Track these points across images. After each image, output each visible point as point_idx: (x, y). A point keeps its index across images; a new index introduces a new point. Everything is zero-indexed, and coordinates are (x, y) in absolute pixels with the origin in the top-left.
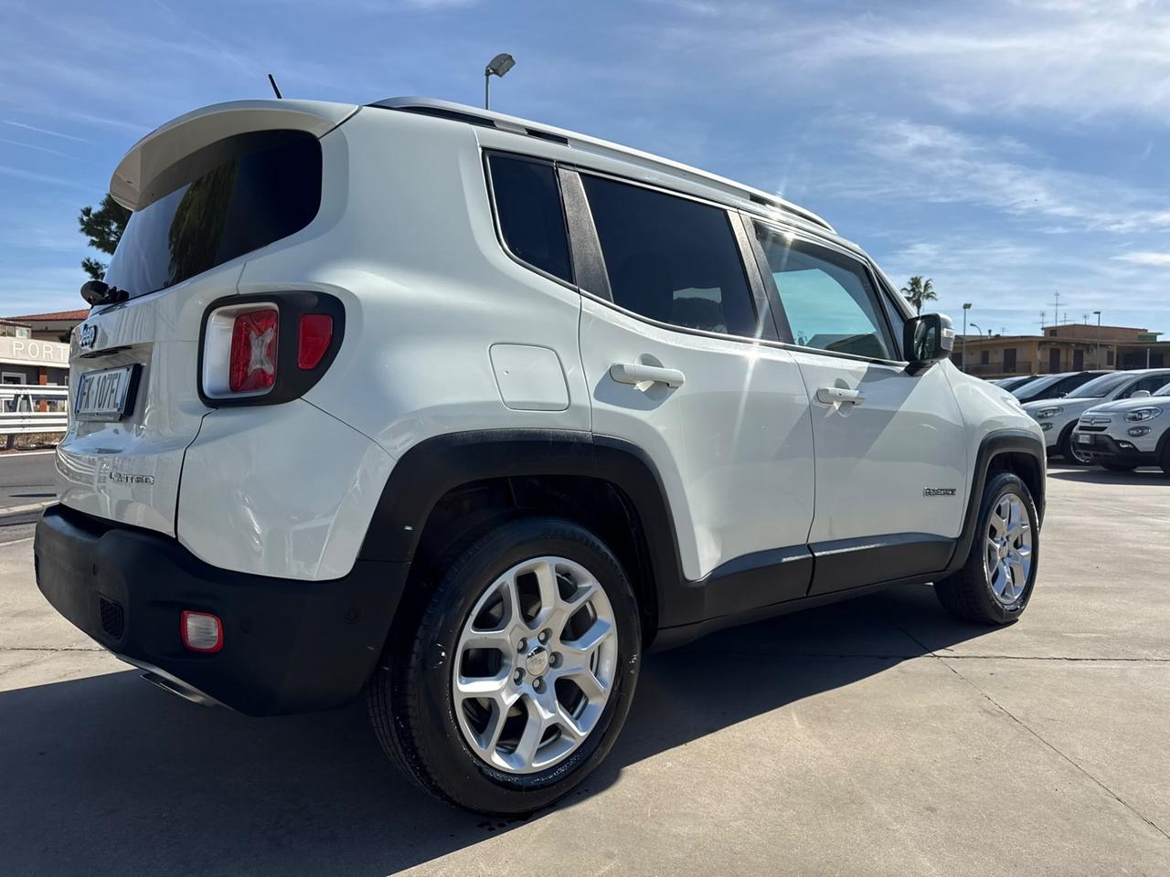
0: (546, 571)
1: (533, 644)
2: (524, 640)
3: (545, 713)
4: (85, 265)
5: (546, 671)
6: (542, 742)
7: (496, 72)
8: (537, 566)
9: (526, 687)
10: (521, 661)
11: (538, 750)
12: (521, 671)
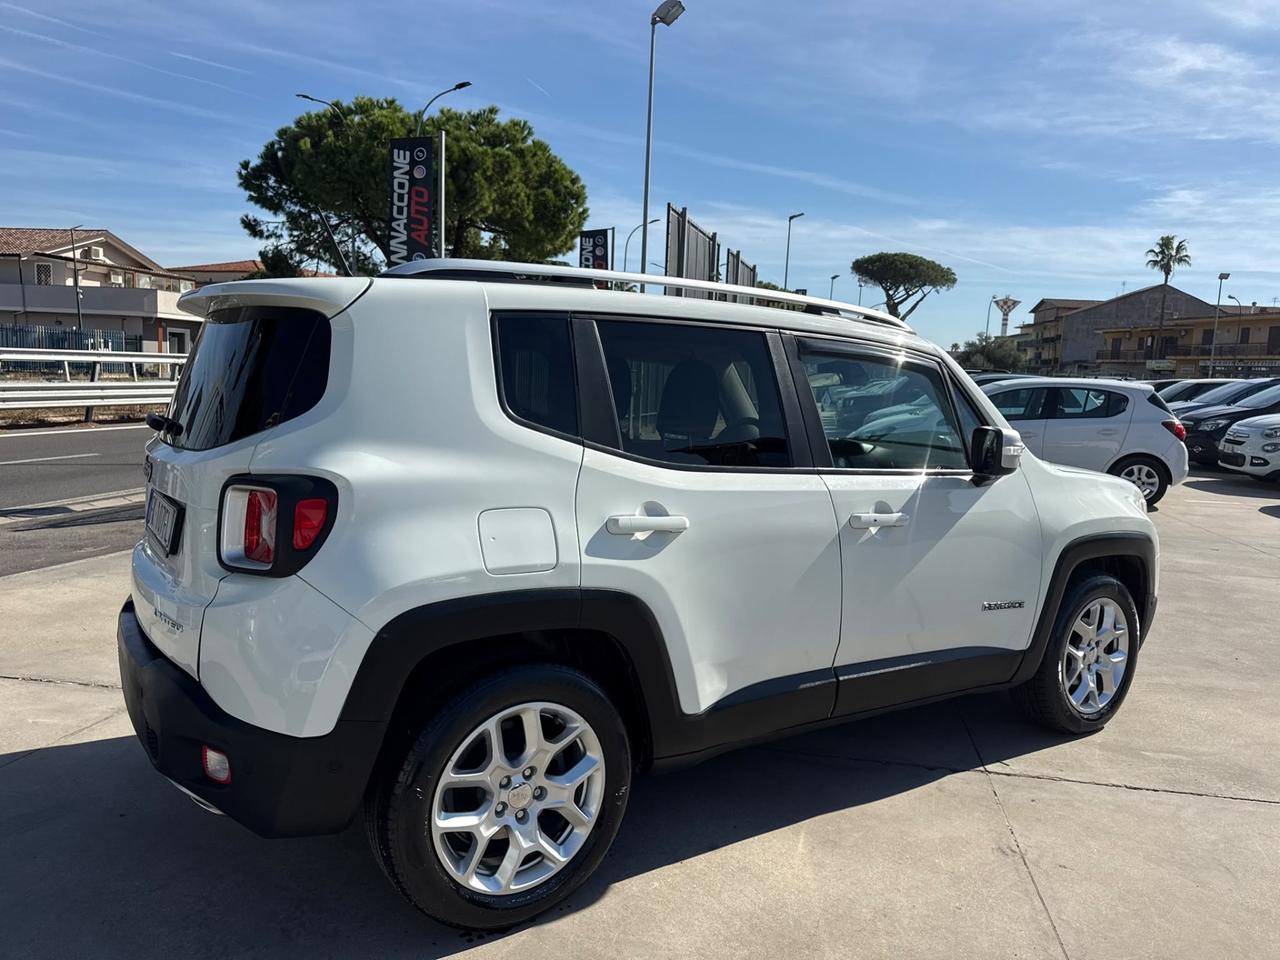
0: (531, 716)
1: (517, 779)
2: (509, 778)
3: (525, 841)
4: (243, 221)
5: (530, 804)
6: (521, 866)
7: (663, 20)
8: (524, 710)
9: (509, 818)
10: (504, 796)
11: (518, 873)
12: (505, 805)
